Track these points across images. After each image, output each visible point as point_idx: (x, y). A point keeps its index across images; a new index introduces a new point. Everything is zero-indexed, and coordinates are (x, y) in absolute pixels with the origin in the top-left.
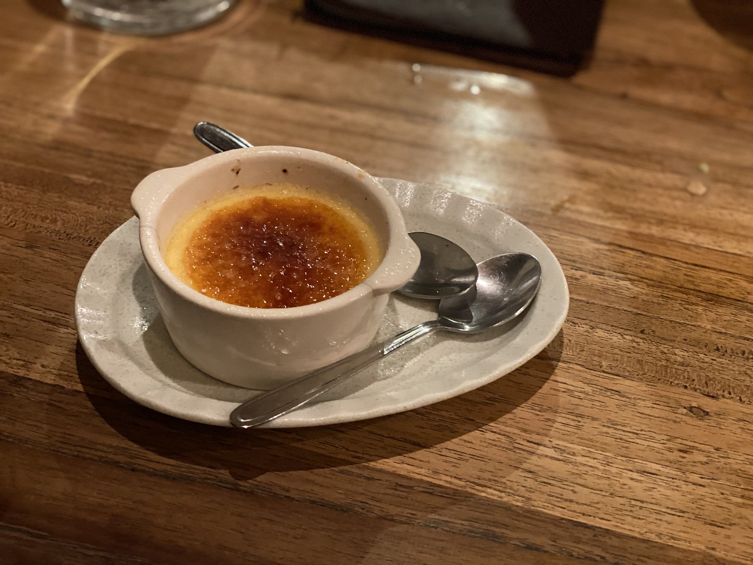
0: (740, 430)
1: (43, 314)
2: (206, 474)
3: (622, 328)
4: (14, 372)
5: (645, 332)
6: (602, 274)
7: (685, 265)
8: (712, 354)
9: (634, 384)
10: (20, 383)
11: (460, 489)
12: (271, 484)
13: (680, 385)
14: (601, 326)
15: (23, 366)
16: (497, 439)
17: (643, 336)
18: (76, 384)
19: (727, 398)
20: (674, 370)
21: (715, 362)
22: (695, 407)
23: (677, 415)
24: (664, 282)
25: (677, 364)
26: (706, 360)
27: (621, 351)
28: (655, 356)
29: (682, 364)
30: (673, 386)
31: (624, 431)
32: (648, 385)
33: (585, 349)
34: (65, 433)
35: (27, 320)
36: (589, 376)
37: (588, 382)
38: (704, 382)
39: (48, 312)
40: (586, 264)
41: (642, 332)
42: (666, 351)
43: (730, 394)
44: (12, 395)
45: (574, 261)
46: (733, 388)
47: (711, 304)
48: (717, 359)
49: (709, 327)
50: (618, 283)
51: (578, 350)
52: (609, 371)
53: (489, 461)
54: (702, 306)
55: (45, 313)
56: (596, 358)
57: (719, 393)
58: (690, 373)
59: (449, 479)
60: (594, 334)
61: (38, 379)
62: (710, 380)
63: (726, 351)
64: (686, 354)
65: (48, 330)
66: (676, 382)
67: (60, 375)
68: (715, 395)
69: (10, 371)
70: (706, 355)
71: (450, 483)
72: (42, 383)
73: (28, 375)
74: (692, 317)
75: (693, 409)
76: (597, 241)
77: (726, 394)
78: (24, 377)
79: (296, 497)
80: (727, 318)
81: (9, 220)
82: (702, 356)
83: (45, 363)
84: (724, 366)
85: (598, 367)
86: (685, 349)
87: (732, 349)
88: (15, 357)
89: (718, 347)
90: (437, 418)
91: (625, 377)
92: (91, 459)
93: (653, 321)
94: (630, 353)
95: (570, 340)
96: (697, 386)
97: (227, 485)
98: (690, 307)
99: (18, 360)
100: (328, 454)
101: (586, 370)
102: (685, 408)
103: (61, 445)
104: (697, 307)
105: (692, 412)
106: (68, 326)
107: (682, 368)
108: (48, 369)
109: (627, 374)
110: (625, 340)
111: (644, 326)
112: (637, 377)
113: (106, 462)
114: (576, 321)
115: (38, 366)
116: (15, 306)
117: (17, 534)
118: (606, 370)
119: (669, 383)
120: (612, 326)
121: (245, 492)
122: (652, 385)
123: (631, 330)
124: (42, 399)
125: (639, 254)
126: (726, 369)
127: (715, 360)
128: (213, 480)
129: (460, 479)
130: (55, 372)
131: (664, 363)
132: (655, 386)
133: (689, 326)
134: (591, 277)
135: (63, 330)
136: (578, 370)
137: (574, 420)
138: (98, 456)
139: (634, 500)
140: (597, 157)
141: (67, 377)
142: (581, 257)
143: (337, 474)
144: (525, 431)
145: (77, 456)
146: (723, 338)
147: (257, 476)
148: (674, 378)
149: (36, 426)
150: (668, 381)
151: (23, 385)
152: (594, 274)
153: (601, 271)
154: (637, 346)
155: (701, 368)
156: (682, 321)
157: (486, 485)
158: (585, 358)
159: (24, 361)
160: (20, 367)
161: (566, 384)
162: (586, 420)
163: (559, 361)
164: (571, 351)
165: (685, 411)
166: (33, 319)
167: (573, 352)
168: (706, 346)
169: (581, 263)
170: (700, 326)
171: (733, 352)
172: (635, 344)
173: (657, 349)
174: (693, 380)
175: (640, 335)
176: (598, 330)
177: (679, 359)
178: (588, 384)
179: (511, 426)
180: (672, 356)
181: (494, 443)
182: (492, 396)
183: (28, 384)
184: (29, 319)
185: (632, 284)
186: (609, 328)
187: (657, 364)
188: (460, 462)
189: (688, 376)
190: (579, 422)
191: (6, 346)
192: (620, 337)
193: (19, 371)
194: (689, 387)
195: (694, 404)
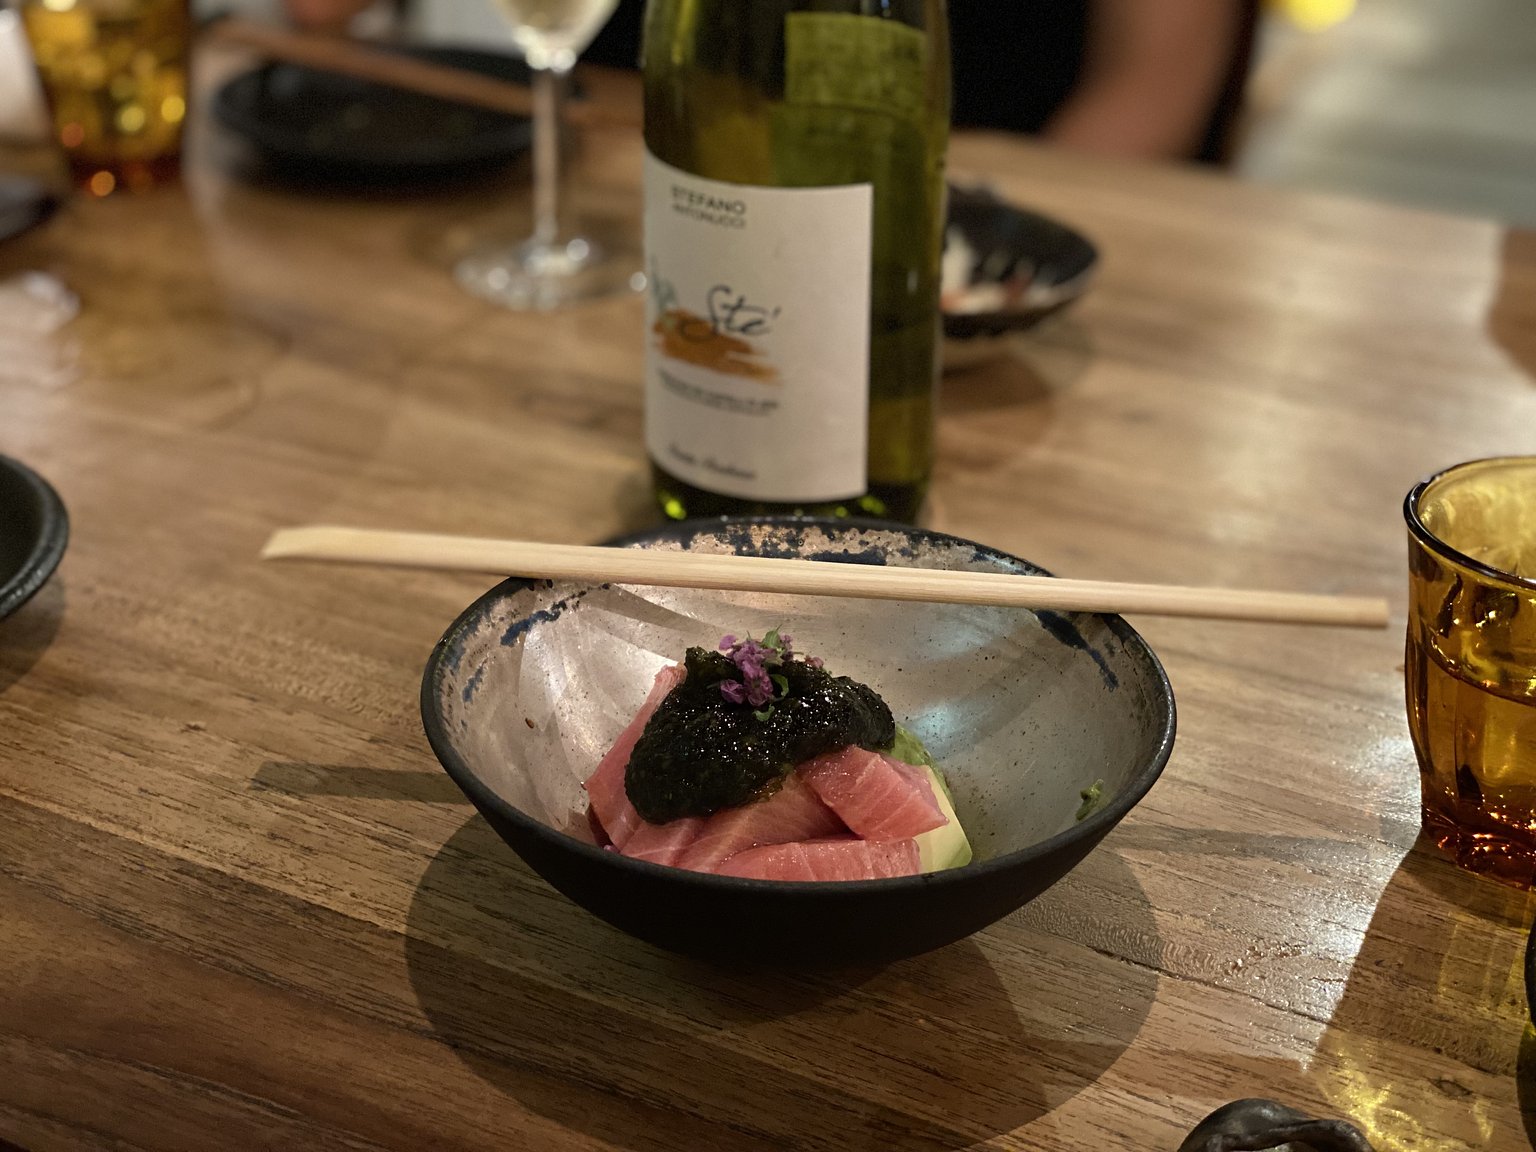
15: (324, 891)
35: (346, 833)
61: (340, 911)
69: (302, 896)
72: (346, 916)
81: (354, 704)
92: (393, 1023)
99: (317, 882)
103: (353, 1000)
115: (347, 894)
116: (331, 813)
117: (251, 1107)
141: (385, 913)
144: (1127, 1077)
149: (321, 971)
159: (326, 885)
183: (324, 916)
184: (349, 832)
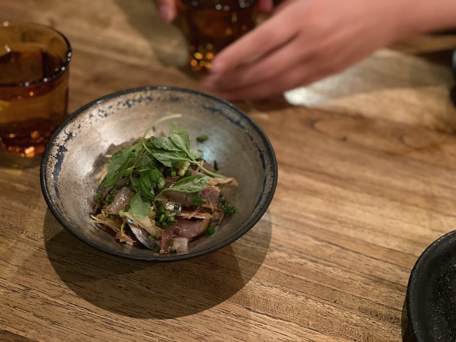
3: (324, 299)
5: (337, 302)
6: (316, 262)
7: (366, 258)
8: (373, 319)
9: (326, 337)
13: (352, 339)
14: (312, 297)
17: (336, 305)
21: (374, 324)
24: (352, 268)
25: (353, 324)
26: (370, 322)
27: (321, 315)
28: (340, 319)
29: (355, 325)
30: (348, 339)
32: (334, 338)
33: (301, 313)
36: (301, 331)
37: (300, 335)
38: (366, 338)
40: (308, 255)
42: (347, 315)
45: (302, 253)
47: (377, 285)
48: (376, 322)
49: (374, 300)
50: (325, 268)
51: (296, 313)
52: (313, 328)
54: (372, 286)
56: (306, 319)
58: (359, 331)
60: (307, 302)
62: (370, 336)
63: (382, 317)
64: (358, 318)
66: (351, 337)
70: (370, 319)
74: (365, 293)
76: (317, 239)
80: (385, 295)
82: (367, 319)
84: (379, 327)
85: (307, 325)
86: (358, 314)
87: (385, 316)
89: (377, 314)
91: (322, 333)
93: (343, 295)
94: (326, 316)
95: (292, 306)
96: (362, 340)
98: (365, 286)
101: (300, 327)
104: (369, 287)
109: (323, 330)
110: (324, 307)
111: (337, 298)
112: (328, 333)
114: (299, 293)
118: (311, 328)
119: (347, 337)
120: (318, 297)
122: (336, 338)
123: (329, 301)
125: (339, 249)
126: (380, 329)
131: (345, 323)
133: (363, 299)
134: (310, 264)
136: (295, 327)
140: (323, 181)
142: (306, 250)
146: (382, 308)
148: (349, 334)
152: (312, 261)
153: (317, 260)
154: (331, 312)
155: (366, 328)
156: (359, 296)
158: (300, 318)
161: (287, 336)
164: (292, 314)
168: (371, 313)
169: (305, 254)
170: (369, 300)
171: (386, 318)
172: (330, 311)
173: (343, 314)
174: (360, 336)
176: (310, 300)
177: (354, 321)
180: (350, 319)
185: (333, 269)
186: (317, 299)
187: (341, 324)
189: (358, 333)
192: (322, 305)
194: (357, 340)
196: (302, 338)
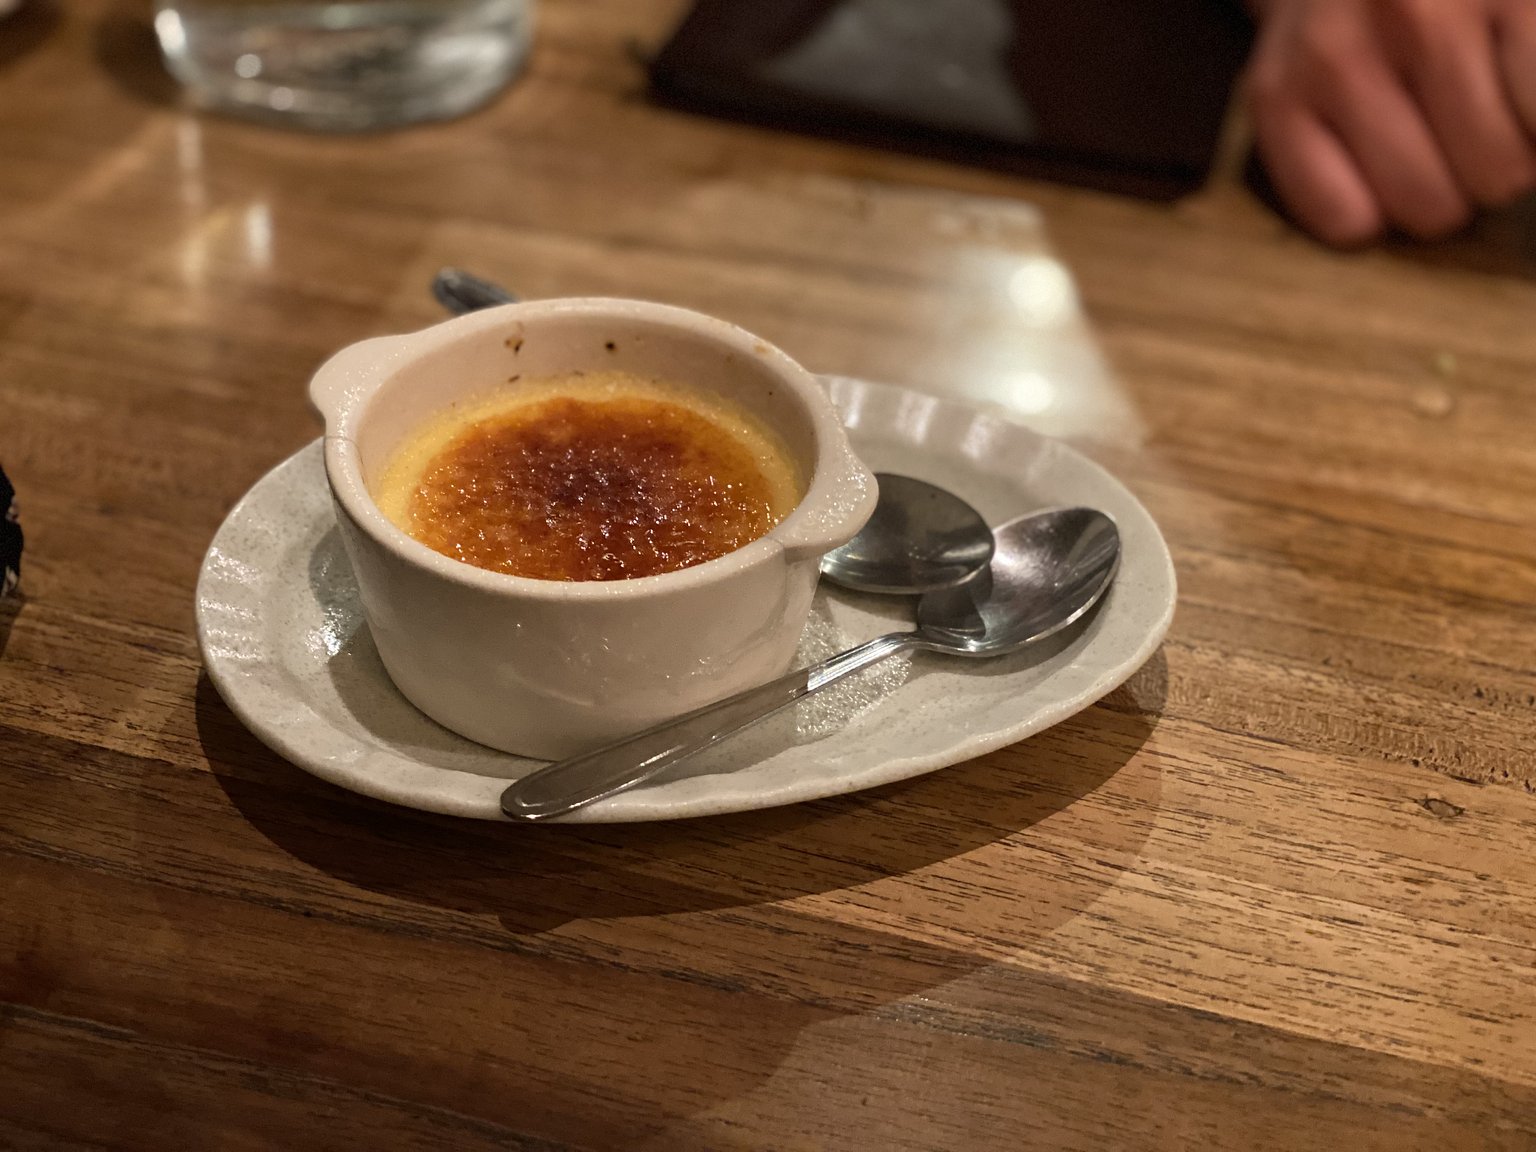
0: (1528, 842)
1: (134, 633)
2: (454, 922)
3: (1286, 656)
4: (73, 736)
8: (1468, 703)
9: (1312, 758)
10: (85, 755)
11: (964, 950)
12: (583, 940)
13: (1403, 760)
14: (1243, 651)
16: (1036, 859)
18: (195, 757)
19: (1499, 784)
20: (1392, 732)
21: (1473, 718)
22: (1435, 800)
23: (1399, 815)
25: (1399, 721)
26: (1456, 713)
27: (1285, 697)
28: (1353, 707)
29: (1408, 721)
30: (1389, 761)
31: (1293, 844)
32: (1340, 759)
33: (1212, 694)
34: (173, 848)
36: (1221, 744)
37: (1218, 754)
38: (1451, 754)
39: (143, 629)
41: (1326, 662)
42: (1374, 696)
43: (1506, 775)
44: (69, 779)
45: (1189, 535)
46: (1513, 766)
47: (1463, 611)
48: (1479, 713)
49: (1461, 653)
50: (1275, 573)
51: (1197, 696)
52: (1261, 733)
53: (1019, 898)
54: (1446, 614)
55: (135, 629)
56: (1233, 711)
57: (1484, 773)
58: (1425, 738)
59: (939, 931)
60: (1230, 666)
62: (1465, 750)
63: (1496, 698)
64: (1416, 703)
65: (141, 660)
66: (1397, 753)
67: (164, 742)
68: (1475, 778)
70: (1456, 705)
71: (943, 939)
73: (101, 742)
74: (1426, 635)
75: (1432, 804)
76: (1234, 497)
77: (1498, 775)
78: (92, 746)
79: (633, 965)
80: (1497, 637)
82: (1447, 706)
83: (135, 720)
84: (1492, 724)
85: (1239, 727)
86: (1413, 693)
87: (1507, 694)
88: (74, 710)
89: (1479, 690)
90: (916, 821)
91: (1293, 745)
93: (1349, 642)
94: (1302, 701)
95: (1181, 679)
96: (1438, 761)
97: (492, 943)
98: (1422, 617)
100: (698, 886)
101: (1214, 732)
102: (1416, 801)
104: (1435, 617)
105: (1429, 808)
106: (182, 654)
107: (1408, 729)
108: (140, 732)
109: (1298, 739)
110: (1293, 678)
111: (1329, 651)
112: (1317, 745)
113: (252, 900)
114: (1193, 642)
118: (1255, 733)
119: (1383, 756)
120: (1267, 651)
121: (530, 954)
122: (1348, 760)
123: (1304, 660)
124: (130, 787)
125: (1315, 522)
126: (1497, 731)
127: (1474, 714)
128: (467, 933)
129: (963, 932)
130: (155, 736)
131: (1371, 719)
132: (1353, 761)
133: (1421, 652)
134: (1220, 563)
135: (172, 661)
136: (1198, 733)
137: (1190, 824)
138: (237, 889)
139: (1314, 970)
143: (716, 922)
145: (195, 890)
146: (1489, 673)
147: (556, 927)
148: (1391, 748)
150: (1381, 752)
151: (92, 761)
152: (1228, 557)
153: (1244, 552)
154: (1317, 689)
155: (1446, 729)
157: (1017, 942)
158: (1213, 710)
160: (84, 728)
161: (1175, 757)
162: (1215, 824)
163: (1159, 715)
164: (1183, 698)
165: (1415, 807)
166: (114, 642)
167: (1187, 699)
168: (1455, 689)
169: (1198, 538)
170: (1442, 652)
171: (1510, 700)
172: (1311, 686)
173: (1358, 693)
174: (1431, 751)
175: (1323, 669)
176: (1237, 660)
177: (1402, 712)
178: (1218, 757)
179: (1065, 835)
180: (1386, 706)
181: (1030, 865)
182: (1026, 780)
185: (1305, 576)
186: (1260, 655)
187: (1356, 721)
188: (963, 900)
189: (1420, 742)
190: (1203, 827)
191: (58, 690)
192: (1281, 671)
193: (83, 735)
194: (1422, 763)
195: (1432, 795)
196: (1228, 761)
